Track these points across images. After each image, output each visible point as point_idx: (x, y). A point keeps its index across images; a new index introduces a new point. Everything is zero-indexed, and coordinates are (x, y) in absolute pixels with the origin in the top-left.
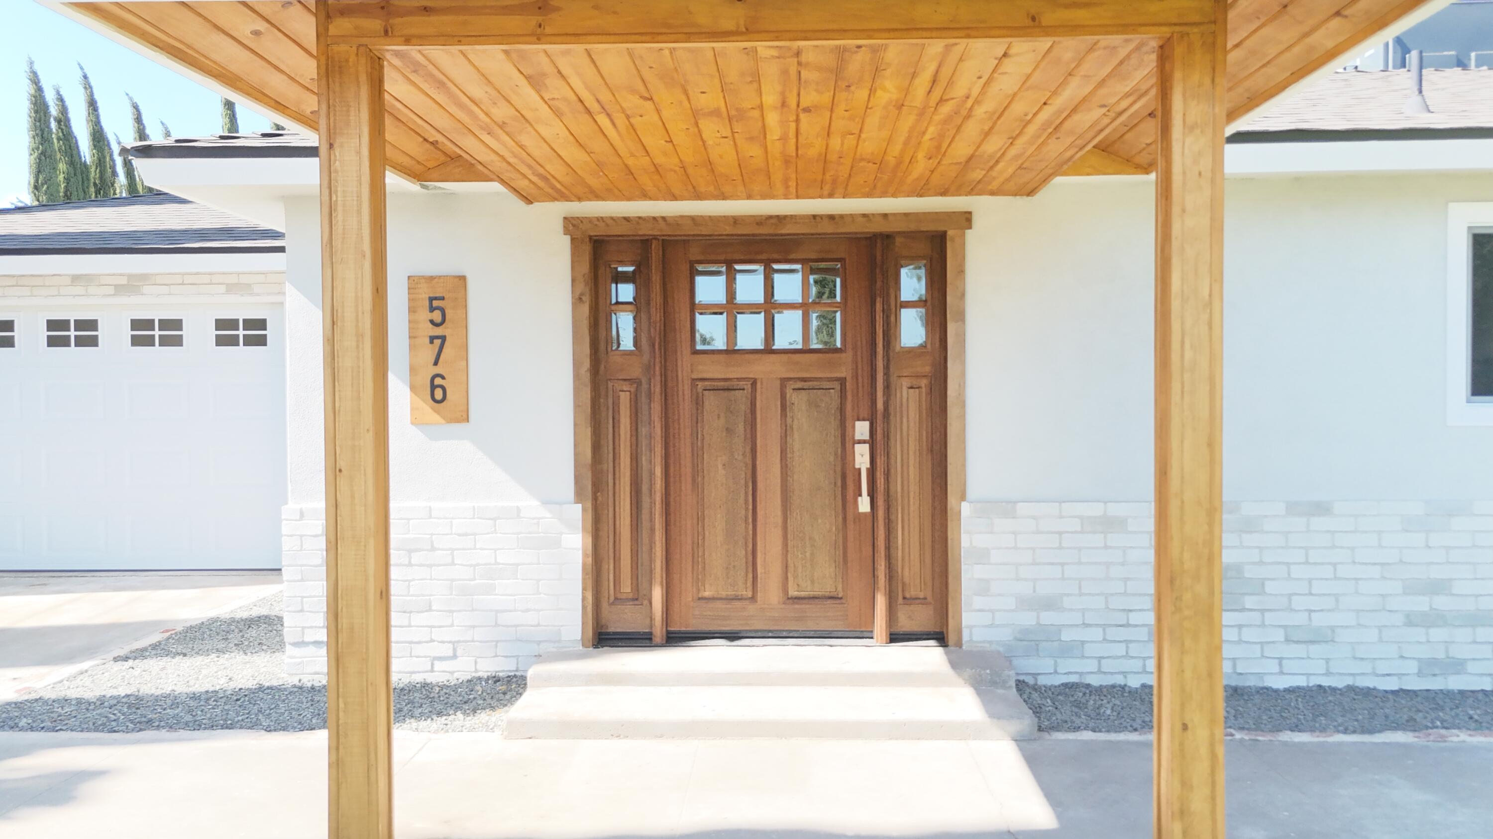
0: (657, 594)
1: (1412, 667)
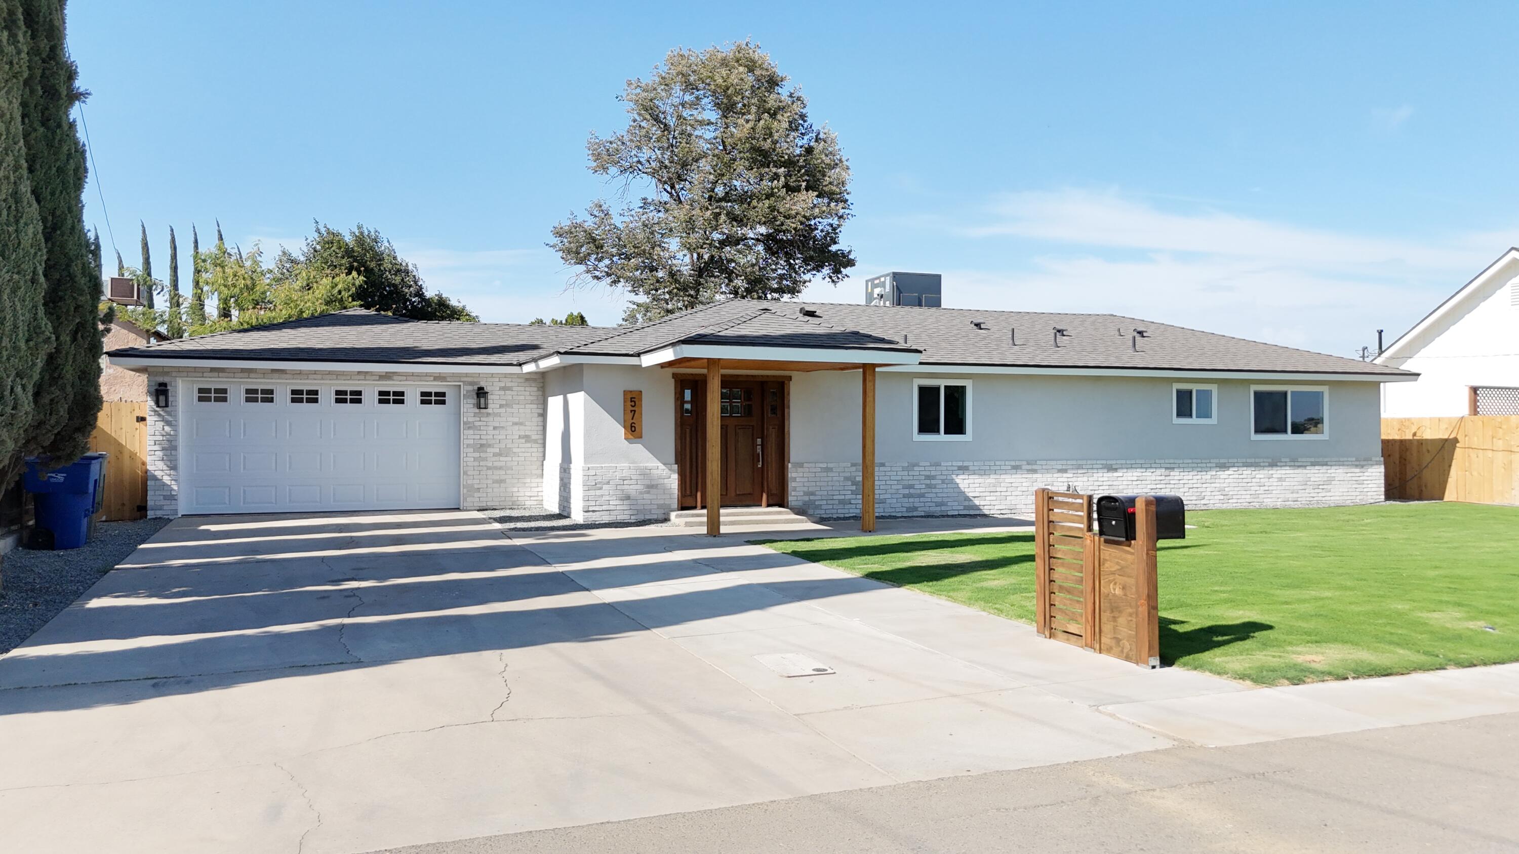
0: (699, 494)
1: (905, 509)
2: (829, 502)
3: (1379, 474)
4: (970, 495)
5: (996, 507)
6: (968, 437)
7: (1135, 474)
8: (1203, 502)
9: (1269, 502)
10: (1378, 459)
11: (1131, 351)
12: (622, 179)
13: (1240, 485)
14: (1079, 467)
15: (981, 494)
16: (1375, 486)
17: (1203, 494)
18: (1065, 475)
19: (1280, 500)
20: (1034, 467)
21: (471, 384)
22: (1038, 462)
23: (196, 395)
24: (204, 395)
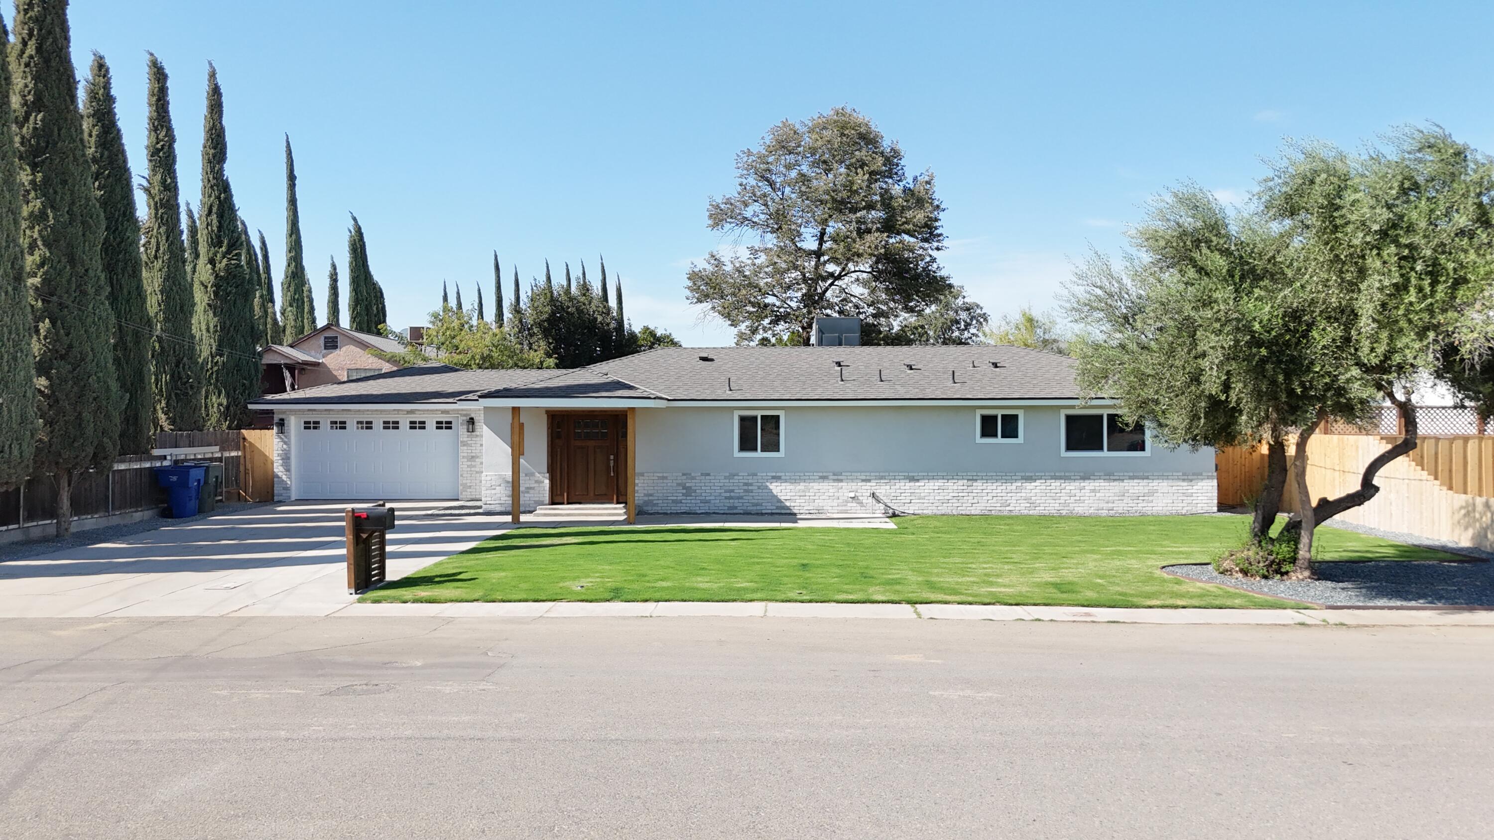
0: (565, 494)
1: (726, 508)
3: (1211, 488)
4: (782, 498)
5: (805, 508)
6: (781, 454)
7: (938, 483)
8: (1008, 508)
9: (1080, 509)
10: (1210, 474)
11: (950, 385)
12: (738, 230)
13: (1048, 494)
14: (882, 478)
15: (792, 498)
16: (1206, 498)
17: (1008, 502)
18: (868, 484)
19: (1092, 509)
20: (840, 477)
21: (465, 415)
22: (843, 474)
23: (303, 425)
24: (307, 425)
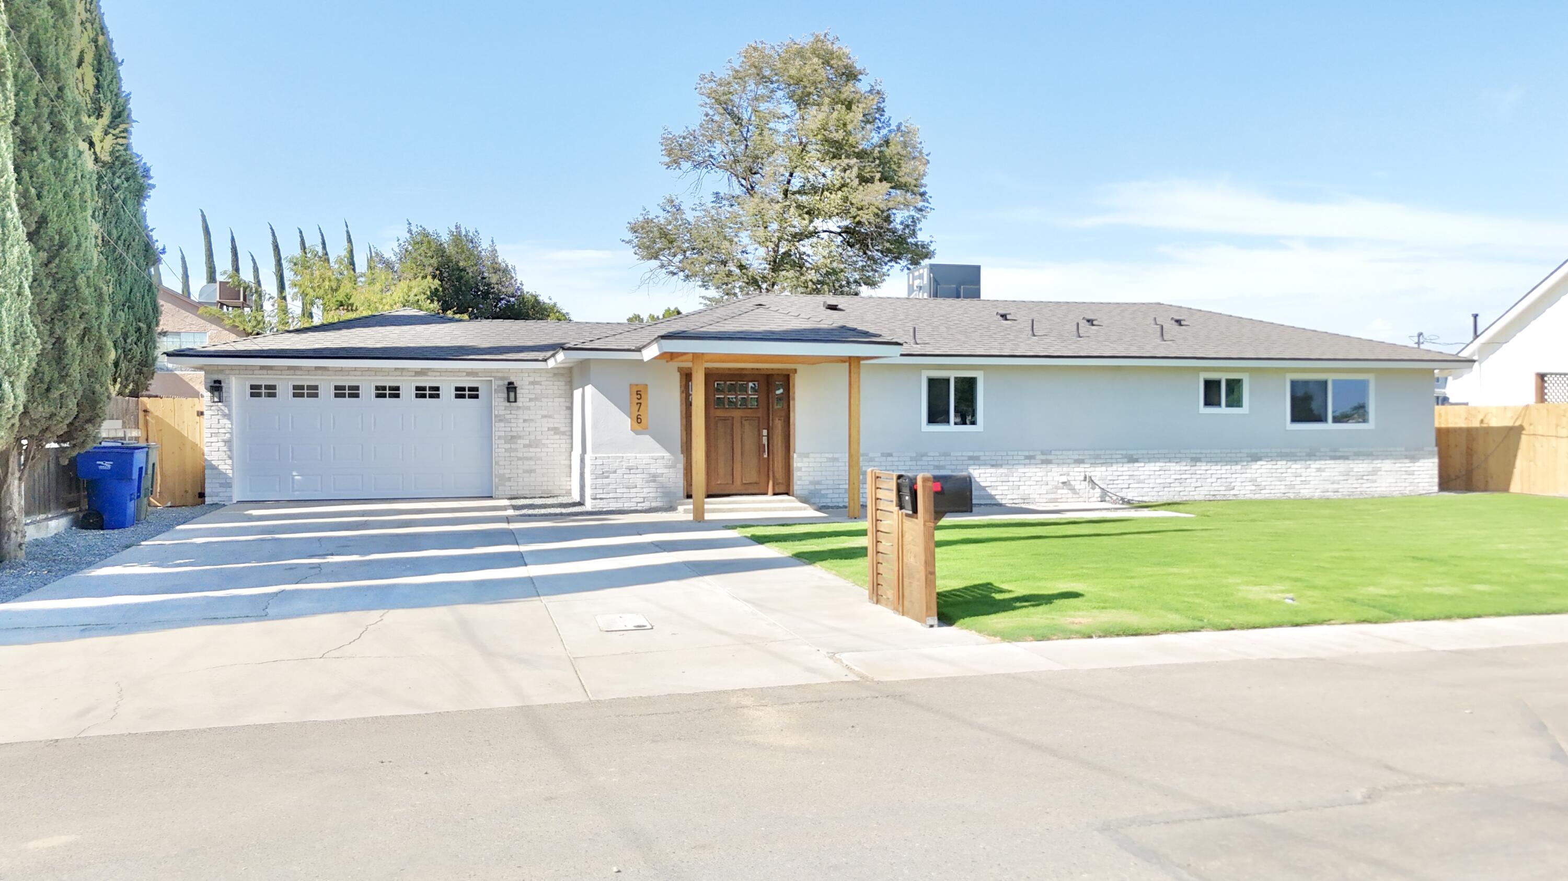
2: (835, 491)
3: (1431, 464)
4: (983, 484)
5: (1009, 497)
6: (979, 427)
7: (1158, 464)
8: (1232, 492)
9: (1306, 492)
10: (1430, 449)
11: (1159, 341)
12: (695, 174)
13: (1274, 475)
14: (1097, 457)
15: (993, 484)
16: (1427, 476)
17: (1233, 484)
18: (1082, 465)
19: (1318, 491)
20: (1049, 457)
21: (502, 379)
22: (1053, 452)
23: (248, 391)
24: (255, 391)
